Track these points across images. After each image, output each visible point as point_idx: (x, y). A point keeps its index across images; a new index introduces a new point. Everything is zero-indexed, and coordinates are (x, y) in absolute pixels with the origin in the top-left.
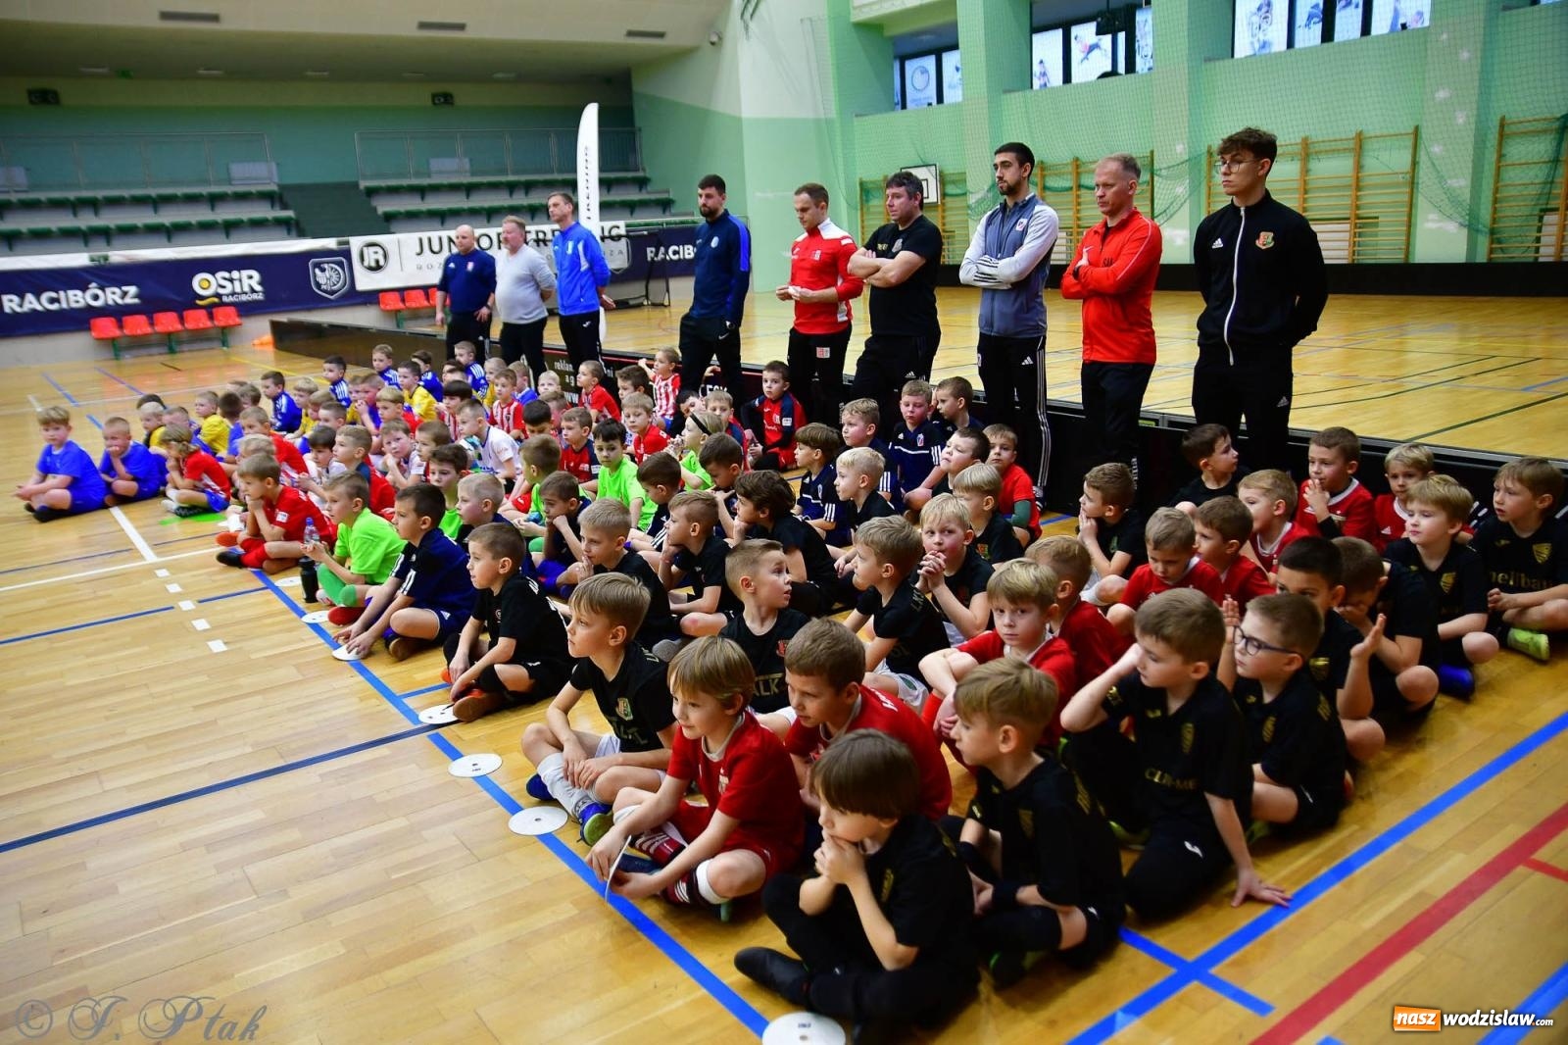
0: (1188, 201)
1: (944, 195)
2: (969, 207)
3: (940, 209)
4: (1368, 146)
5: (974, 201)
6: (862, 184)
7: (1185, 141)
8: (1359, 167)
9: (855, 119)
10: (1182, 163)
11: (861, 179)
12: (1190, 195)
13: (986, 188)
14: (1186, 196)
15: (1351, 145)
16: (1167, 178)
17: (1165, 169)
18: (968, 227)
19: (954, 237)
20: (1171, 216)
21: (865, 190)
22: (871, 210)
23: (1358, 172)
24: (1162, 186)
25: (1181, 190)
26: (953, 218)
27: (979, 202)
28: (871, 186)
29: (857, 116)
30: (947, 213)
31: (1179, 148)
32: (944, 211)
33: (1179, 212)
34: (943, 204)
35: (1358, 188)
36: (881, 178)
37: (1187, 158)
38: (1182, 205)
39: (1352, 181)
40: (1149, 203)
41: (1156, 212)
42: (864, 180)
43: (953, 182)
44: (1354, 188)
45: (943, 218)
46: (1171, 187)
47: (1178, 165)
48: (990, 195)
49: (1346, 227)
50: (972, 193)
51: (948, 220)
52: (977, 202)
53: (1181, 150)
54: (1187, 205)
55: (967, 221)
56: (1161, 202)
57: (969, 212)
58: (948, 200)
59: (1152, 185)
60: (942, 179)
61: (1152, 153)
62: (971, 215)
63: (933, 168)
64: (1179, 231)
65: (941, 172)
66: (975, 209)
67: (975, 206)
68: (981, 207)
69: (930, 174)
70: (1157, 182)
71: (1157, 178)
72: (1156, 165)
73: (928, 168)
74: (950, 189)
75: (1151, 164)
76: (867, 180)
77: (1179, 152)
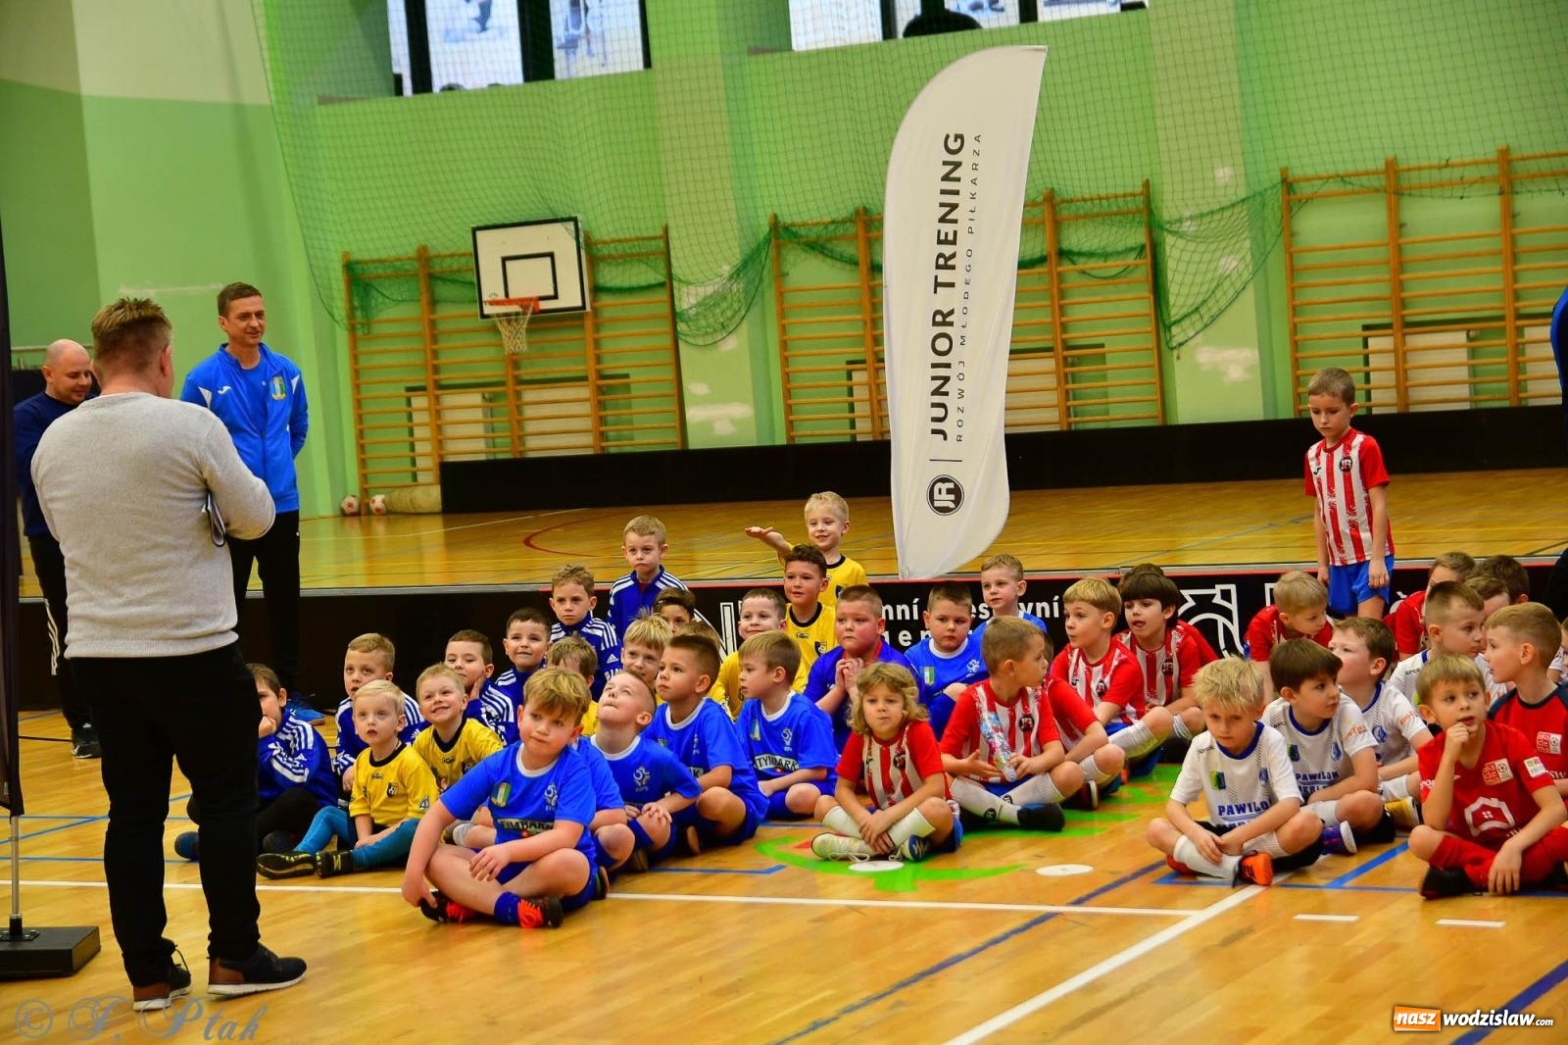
0: (1251, 287)
1: (597, 290)
3: (589, 323)
5: (693, 301)
6: (350, 267)
7: (1239, 160)
9: (322, 110)
10: (1233, 205)
11: (346, 254)
12: (1254, 274)
13: (726, 269)
14: (1246, 275)
16: (1195, 237)
17: (1191, 218)
18: (674, 364)
19: (627, 387)
20: (1214, 319)
21: (359, 279)
22: (378, 329)
24: (1186, 257)
25: (1233, 262)
26: (627, 344)
27: (707, 305)
28: (372, 270)
29: (325, 100)
30: (605, 332)
31: (1223, 173)
32: (597, 327)
33: (1230, 311)
34: (597, 312)
36: (411, 251)
37: (1243, 193)
38: (1238, 294)
40: (1145, 291)
41: (1175, 312)
42: (357, 256)
43: (626, 258)
45: (597, 343)
46: (1207, 257)
47: (1223, 209)
48: (737, 286)
50: (688, 283)
51: (608, 346)
52: (699, 305)
53: (1226, 178)
54: (1249, 296)
55: (674, 348)
56: (1185, 290)
58: (605, 299)
59: (1154, 255)
60: (591, 254)
61: (1147, 184)
62: (686, 335)
63: (571, 225)
64: (1230, 354)
65: (587, 238)
66: (697, 320)
67: (697, 314)
68: (714, 315)
69: (560, 240)
70: (1174, 251)
71: (1169, 240)
72: (1167, 211)
73: (558, 226)
74: (610, 276)
75: (1146, 209)
76: (366, 256)
77: (1220, 182)
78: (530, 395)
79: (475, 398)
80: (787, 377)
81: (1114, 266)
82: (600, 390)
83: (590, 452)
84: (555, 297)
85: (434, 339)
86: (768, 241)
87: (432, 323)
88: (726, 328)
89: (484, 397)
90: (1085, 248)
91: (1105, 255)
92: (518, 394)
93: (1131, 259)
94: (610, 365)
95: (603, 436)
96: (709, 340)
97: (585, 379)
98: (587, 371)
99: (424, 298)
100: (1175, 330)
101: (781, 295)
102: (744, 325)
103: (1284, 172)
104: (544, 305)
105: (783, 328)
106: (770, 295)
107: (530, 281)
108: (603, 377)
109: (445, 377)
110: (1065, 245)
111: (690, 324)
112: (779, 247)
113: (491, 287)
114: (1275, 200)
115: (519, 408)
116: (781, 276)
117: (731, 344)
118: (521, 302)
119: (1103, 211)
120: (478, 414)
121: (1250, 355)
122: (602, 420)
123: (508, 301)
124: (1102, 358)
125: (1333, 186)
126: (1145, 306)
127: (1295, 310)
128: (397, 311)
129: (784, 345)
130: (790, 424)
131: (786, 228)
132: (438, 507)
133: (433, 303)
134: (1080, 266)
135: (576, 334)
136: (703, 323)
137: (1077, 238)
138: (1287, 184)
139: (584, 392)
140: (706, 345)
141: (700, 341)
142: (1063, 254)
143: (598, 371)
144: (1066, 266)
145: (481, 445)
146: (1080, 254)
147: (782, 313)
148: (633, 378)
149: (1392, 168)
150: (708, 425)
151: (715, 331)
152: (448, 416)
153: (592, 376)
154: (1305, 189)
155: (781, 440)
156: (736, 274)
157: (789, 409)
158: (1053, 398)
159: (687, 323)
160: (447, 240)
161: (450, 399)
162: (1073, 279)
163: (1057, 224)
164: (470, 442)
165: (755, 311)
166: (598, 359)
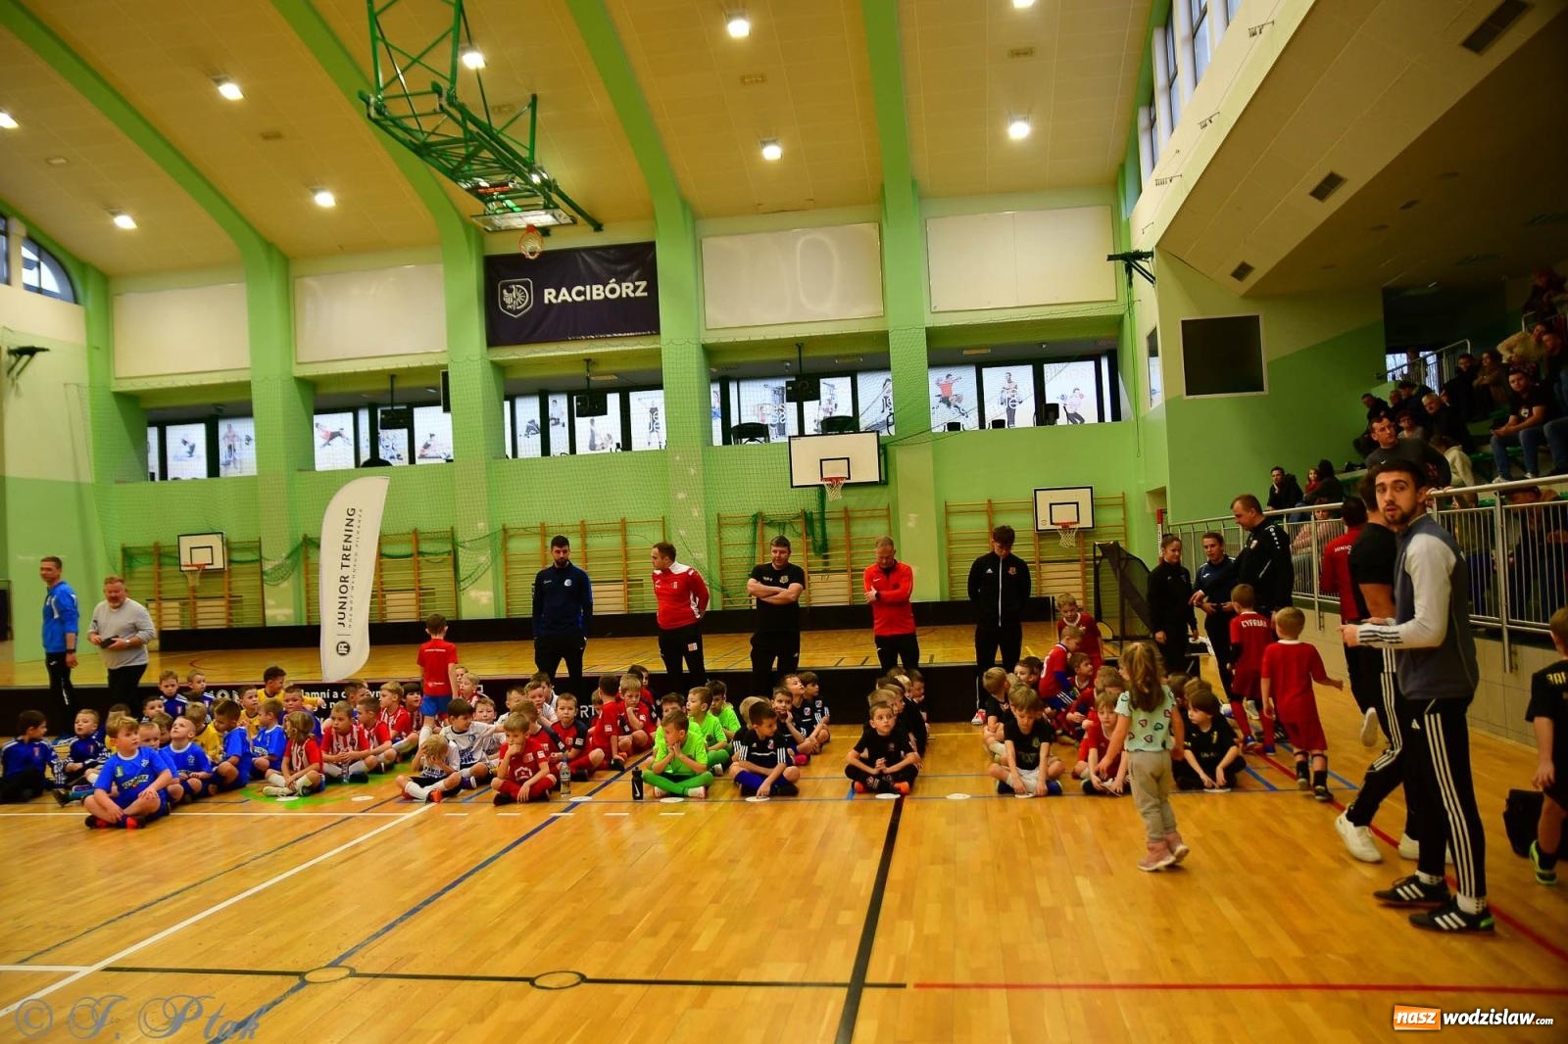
0: (490, 568)
1: (230, 562)
3: (226, 575)
4: (629, 528)
6: (124, 549)
7: (487, 520)
8: (625, 543)
9: (116, 486)
10: (484, 537)
11: (123, 544)
13: (284, 555)
14: (489, 563)
15: (618, 526)
16: (469, 549)
17: (469, 541)
19: (241, 601)
20: (476, 580)
21: (128, 555)
23: (625, 547)
24: (466, 556)
25: (484, 558)
26: (242, 584)
27: (276, 569)
28: (133, 551)
29: (117, 482)
31: (481, 525)
32: (230, 577)
33: (483, 577)
34: (230, 570)
35: (627, 559)
36: (152, 544)
37: (488, 533)
38: (485, 571)
39: (622, 553)
40: (451, 569)
41: (462, 577)
42: (127, 546)
43: (243, 549)
44: (624, 557)
45: (230, 583)
46: (474, 556)
47: (480, 538)
48: (289, 562)
49: (621, 587)
50: (268, 560)
51: (234, 585)
54: (490, 573)
56: (466, 568)
58: (234, 566)
59: (455, 554)
60: (228, 547)
61: (452, 528)
63: (220, 535)
64: (483, 593)
65: (227, 539)
69: (216, 541)
70: (461, 552)
71: (460, 549)
72: (460, 539)
73: (215, 536)
74: (237, 556)
75: (451, 537)
76: (131, 546)
77: (480, 528)
78: (200, 603)
79: (176, 604)
80: (308, 599)
81: (439, 558)
82: (230, 602)
83: (224, 627)
84: (212, 564)
85: (160, 579)
86: (301, 545)
87: (159, 574)
88: (283, 579)
90: (428, 551)
91: (436, 554)
92: (195, 603)
93: (445, 556)
94: (235, 593)
95: (230, 621)
97: (222, 597)
99: (156, 563)
100: (461, 583)
101: (307, 566)
102: (291, 577)
103: (504, 526)
104: (207, 567)
105: (307, 579)
106: (302, 567)
107: (202, 558)
108: (231, 596)
109: (164, 596)
110: (420, 550)
112: (306, 547)
113: (185, 559)
114: (500, 536)
115: (195, 609)
116: (307, 558)
117: (285, 584)
118: (197, 566)
119: (435, 538)
120: (177, 611)
121: (490, 594)
122: (230, 614)
123: (193, 565)
124: (434, 594)
125: (521, 531)
126: (451, 574)
127: (507, 577)
128: (144, 568)
129: (307, 585)
130: (309, 617)
131: (310, 540)
132: (157, 649)
133: (160, 565)
134: (426, 558)
137: (425, 547)
138: (505, 530)
139: (223, 603)
141: (272, 583)
142: (420, 553)
144: (421, 558)
145: (178, 623)
146: (426, 553)
147: (307, 573)
149: (543, 526)
150: (274, 617)
152: (164, 611)
153: (227, 596)
154: (511, 532)
155: (305, 624)
156: (288, 557)
157: (308, 611)
158: (414, 608)
160: (167, 539)
161: (165, 604)
162: (423, 563)
163: (417, 542)
164: (173, 623)
165: (296, 573)
166: (230, 590)
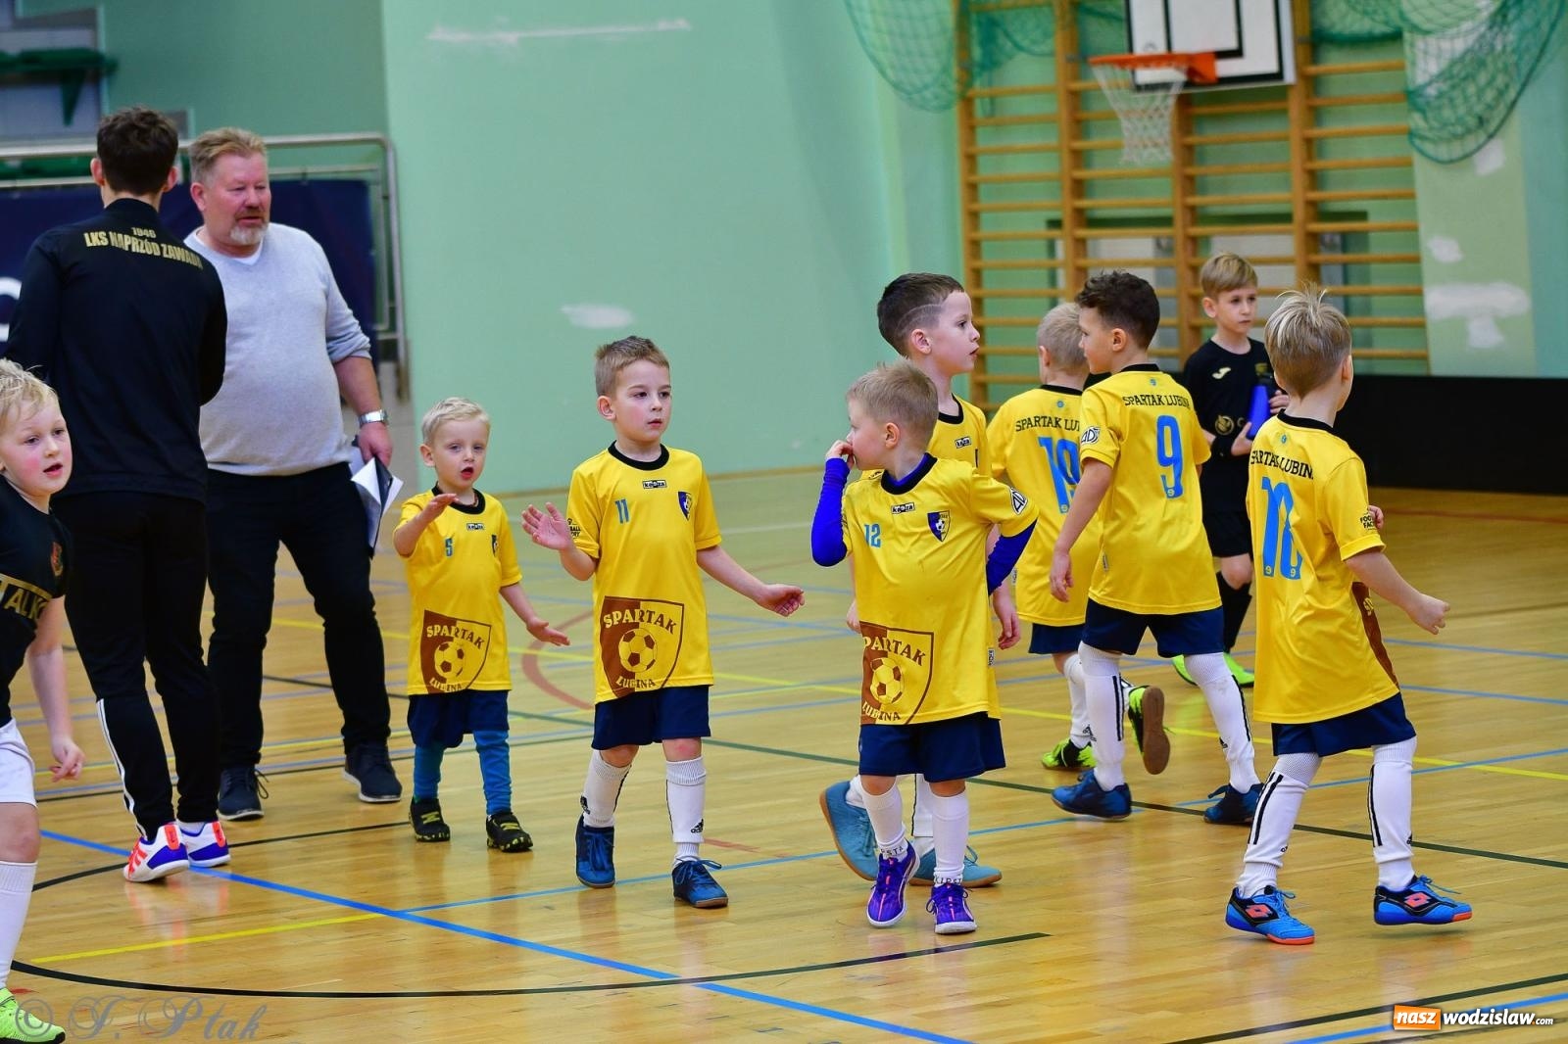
2: (1411, 97)
18: (1411, 196)
22: (1007, 107)
30: (1331, 127)
55: (1408, 164)
57: (1416, 121)
62: (1423, 138)
66: (1439, 108)
67: (1440, 95)
68: (1466, 99)
89: (1158, 245)
96: (1457, 150)
98: (1289, 201)
111: (1430, 115)
135: (1272, 127)
136: (1447, 113)
140: (1451, 161)
143: (1312, 204)
148: (1373, 221)
151: (1469, 131)
159: (1423, 112)
